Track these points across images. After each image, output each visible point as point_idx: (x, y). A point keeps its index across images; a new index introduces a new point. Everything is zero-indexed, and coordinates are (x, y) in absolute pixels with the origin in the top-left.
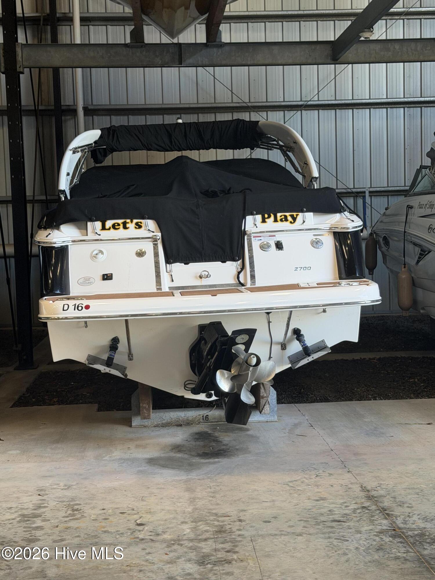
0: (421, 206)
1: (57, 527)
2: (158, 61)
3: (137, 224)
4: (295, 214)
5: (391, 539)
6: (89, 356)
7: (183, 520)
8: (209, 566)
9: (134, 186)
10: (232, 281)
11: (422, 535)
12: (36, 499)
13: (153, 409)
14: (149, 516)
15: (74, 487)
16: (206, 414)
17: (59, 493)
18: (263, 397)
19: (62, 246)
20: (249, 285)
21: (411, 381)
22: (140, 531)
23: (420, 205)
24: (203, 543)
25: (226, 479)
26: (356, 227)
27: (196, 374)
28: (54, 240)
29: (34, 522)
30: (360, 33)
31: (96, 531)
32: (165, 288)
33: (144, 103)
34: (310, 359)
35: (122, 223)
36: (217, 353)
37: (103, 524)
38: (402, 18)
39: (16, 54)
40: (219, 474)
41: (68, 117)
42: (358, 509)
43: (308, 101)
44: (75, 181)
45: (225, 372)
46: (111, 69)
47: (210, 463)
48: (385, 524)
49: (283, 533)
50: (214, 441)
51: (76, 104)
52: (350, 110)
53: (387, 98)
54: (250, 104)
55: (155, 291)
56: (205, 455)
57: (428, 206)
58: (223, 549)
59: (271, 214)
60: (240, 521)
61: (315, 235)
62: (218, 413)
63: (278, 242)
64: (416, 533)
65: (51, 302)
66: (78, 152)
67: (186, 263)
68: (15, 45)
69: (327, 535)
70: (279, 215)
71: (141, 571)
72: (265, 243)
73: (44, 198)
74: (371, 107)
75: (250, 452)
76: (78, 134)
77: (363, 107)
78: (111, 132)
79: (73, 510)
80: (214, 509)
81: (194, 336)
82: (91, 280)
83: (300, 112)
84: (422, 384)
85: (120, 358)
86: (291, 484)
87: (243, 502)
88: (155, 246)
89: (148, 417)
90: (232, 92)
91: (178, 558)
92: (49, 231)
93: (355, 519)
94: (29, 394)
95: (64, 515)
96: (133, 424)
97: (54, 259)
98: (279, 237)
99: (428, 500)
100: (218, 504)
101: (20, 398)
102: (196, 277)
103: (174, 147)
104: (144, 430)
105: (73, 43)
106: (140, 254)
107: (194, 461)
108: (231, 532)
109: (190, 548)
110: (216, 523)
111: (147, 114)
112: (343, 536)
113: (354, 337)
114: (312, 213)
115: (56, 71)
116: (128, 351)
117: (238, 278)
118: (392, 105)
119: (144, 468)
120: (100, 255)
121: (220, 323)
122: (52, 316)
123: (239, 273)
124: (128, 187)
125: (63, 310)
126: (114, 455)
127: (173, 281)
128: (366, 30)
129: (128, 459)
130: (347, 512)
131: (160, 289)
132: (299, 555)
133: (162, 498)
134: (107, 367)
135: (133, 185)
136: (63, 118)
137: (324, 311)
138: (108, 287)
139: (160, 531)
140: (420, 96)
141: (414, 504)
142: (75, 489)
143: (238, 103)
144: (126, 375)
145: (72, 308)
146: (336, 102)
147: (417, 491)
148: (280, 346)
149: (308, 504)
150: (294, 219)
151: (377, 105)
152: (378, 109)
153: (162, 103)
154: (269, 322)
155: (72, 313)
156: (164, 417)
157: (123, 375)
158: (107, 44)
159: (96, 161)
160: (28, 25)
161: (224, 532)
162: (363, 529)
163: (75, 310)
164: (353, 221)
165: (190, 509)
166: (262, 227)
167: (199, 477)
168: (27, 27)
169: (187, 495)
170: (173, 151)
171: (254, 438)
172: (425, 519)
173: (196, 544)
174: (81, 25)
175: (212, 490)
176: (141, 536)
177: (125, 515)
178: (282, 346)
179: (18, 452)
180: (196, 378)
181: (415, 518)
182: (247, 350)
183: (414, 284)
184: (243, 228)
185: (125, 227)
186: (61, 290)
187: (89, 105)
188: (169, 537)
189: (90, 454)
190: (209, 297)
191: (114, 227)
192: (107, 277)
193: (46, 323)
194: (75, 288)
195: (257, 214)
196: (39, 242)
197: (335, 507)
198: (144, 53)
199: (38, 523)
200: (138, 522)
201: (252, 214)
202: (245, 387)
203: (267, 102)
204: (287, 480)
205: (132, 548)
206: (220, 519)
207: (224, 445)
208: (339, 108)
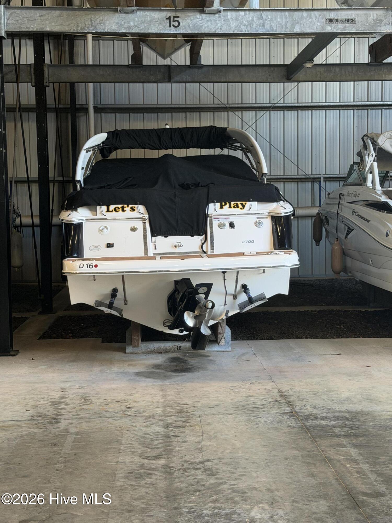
0: (349, 195)
1: (75, 408)
2: (152, 78)
3: (131, 208)
4: (244, 203)
5: (288, 417)
6: (96, 301)
7: (157, 406)
8: (171, 429)
9: (131, 179)
10: (198, 249)
11: (309, 415)
12: (60, 394)
13: (141, 341)
14: (135, 404)
15: (86, 387)
16: (180, 345)
17: (76, 391)
18: (220, 333)
19: (78, 223)
20: (209, 253)
21: (338, 326)
22: (128, 411)
23: (348, 193)
24: (169, 418)
25: (189, 385)
26: (287, 213)
27: (172, 316)
28: (73, 219)
29: (60, 406)
30: (303, 64)
31: (100, 411)
32: (151, 254)
33: (142, 104)
34: (253, 306)
35: (121, 207)
36: (186, 300)
37: (105, 407)
38: (353, 36)
39: (43, 72)
40: (184, 382)
41: (81, 114)
42: (273, 402)
43: (275, 104)
44: (87, 173)
45: (191, 313)
46: (117, 84)
47: (178, 376)
48: (288, 409)
49: (221, 413)
50: (184, 362)
51: (87, 104)
52: (309, 111)
53: (340, 102)
54: (227, 106)
55: (143, 255)
56: (176, 371)
57: (353, 195)
58: (181, 420)
59: (227, 203)
60: (194, 407)
61: (258, 218)
62: (187, 345)
63: (231, 222)
64: (306, 414)
65: (71, 262)
66: (90, 151)
67: (166, 237)
68: (43, 65)
69: (248, 415)
70: (232, 203)
71: (128, 430)
72: (222, 223)
73: (61, 179)
74: (326, 109)
75: (208, 370)
76: (90, 138)
77: (320, 109)
78: (115, 134)
79: (85, 400)
80: (178, 401)
81: (170, 289)
82: (99, 247)
83: (268, 112)
84: (345, 329)
85: (118, 303)
86: (232, 388)
87: (198, 397)
88: (144, 223)
89: (137, 346)
90: (214, 96)
91: (152, 425)
92: (69, 212)
93: (269, 407)
94: (50, 331)
95: (79, 402)
96: (127, 351)
97: (73, 232)
98: (232, 219)
99: (320, 398)
100: (181, 398)
101: (44, 333)
102: (172, 246)
103: (162, 147)
104: (135, 355)
105: (86, 64)
106: (134, 229)
107: (168, 374)
108: (187, 412)
109: (160, 420)
110: (178, 408)
111: (145, 112)
112: (258, 416)
113: (285, 291)
114: (256, 202)
115: (73, 86)
116: (124, 298)
117: (202, 247)
118: (344, 107)
119: (133, 378)
120: (105, 230)
121: (189, 279)
122: (72, 272)
123: (203, 244)
124: (126, 179)
125: (80, 268)
126: (113, 370)
127: (156, 249)
128: (308, 62)
129: (122, 373)
130: (265, 403)
131: (147, 254)
132: (228, 424)
133: (144, 395)
134: (109, 309)
135: (130, 177)
136: (77, 114)
137: (264, 272)
138: (110, 253)
139: (141, 411)
140: (367, 101)
141: (310, 399)
142: (86, 389)
143: (219, 104)
144: (122, 315)
145: (85, 266)
146: (298, 105)
147: (315, 393)
148: (232, 297)
149: (240, 399)
150: (244, 206)
151: (331, 107)
152: (333, 111)
153: (157, 104)
154: (225, 279)
155: (85, 270)
156: (149, 347)
157: (120, 315)
158: (114, 65)
159: (103, 156)
160: (51, 39)
161: (183, 412)
162: (272, 412)
163: (87, 267)
164: (285, 208)
165: (162, 400)
166: (220, 212)
167: (170, 383)
168: (50, 40)
169: (161, 393)
170: (161, 149)
171: (213, 362)
172: (315, 408)
173: (165, 418)
174: (93, 40)
175: (178, 391)
176: (129, 414)
177: (119, 403)
178: (233, 297)
179: (46, 367)
180: (172, 318)
181: (308, 407)
182: (206, 298)
183: (344, 253)
184: (206, 212)
185: (123, 210)
186: (78, 254)
187: (98, 105)
188: (147, 414)
189: (96, 369)
190: (179, 260)
191: (115, 210)
192: (110, 245)
193: (66, 276)
194: (87, 253)
195: (217, 202)
196: (62, 220)
197: (258, 401)
198: (142, 72)
199: (63, 406)
200: (128, 406)
201: (213, 202)
202: (204, 324)
203: (242, 103)
204: (230, 386)
205: (123, 419)
206: (181, 406)
207: (190, 365)
208: (301, 109)
